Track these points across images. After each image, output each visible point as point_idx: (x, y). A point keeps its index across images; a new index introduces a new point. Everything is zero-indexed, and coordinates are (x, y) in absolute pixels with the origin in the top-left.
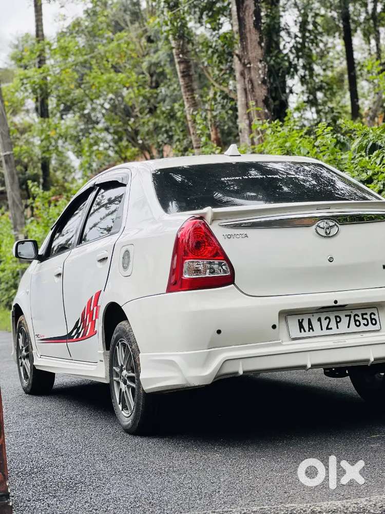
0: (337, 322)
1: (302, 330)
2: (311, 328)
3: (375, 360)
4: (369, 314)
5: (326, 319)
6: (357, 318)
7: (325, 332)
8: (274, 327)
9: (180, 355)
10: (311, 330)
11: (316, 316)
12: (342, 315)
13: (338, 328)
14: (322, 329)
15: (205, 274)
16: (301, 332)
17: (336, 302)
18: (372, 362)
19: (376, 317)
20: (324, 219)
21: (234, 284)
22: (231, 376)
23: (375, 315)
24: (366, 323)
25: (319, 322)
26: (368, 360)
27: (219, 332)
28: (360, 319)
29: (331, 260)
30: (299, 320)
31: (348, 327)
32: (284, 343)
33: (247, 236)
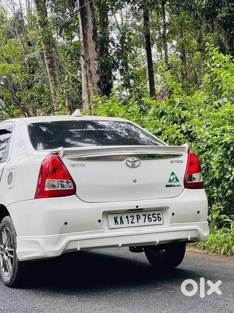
0: (138, 219)
2: (122, 222)
3: (160, 242)
5: (131, 217)
6: (149, 216)
7: (130, 225)
8: (100, 221)
9: (41, 237)
10: (122, 224)
11: (125, 215)
12: (141, 214)
13: (138, 222)
14: (128, 223)
15: (58, 188)
16: (116, 224)
17: (137, 207)
18: (158, 243)
19: (161, 216)
20: (132, 156)
21: (76, 194)
22: (73, 251)
23: (160, 215)
24: (155, 220)
25: (127, 219)
26: (155, 242)
27: (66, 223)
28: (151, 217)
29: (135, 181)
30: (115, 217)
31: (144, 222)
32: (105, 231)
33: (84, 166)
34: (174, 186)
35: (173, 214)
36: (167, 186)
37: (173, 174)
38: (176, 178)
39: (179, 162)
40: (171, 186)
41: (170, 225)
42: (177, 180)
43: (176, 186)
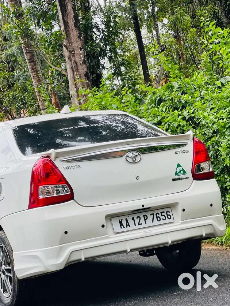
0: (145, 220)
1: (122, 226)
2: (128, 225)
3: (172, 242)
4: (165, 212)
5: (137, 218)
6: (158, 215)
7: (138, 226)
8: (103, 226)
9: (40, 251)
10: (128, 226)
11: (131, 217)
12: (148, 214)
13: (146, 223)
14: (135, 225)
15: (54, 194)
16: (121, 228)
17: (143, 206)
19: (170, 214)
20: (131, 151)
21: (73, 199)
22: (77, 262)
23: (169, 212)
24: (164, 218)
25: (133, 220)
26: (167, 243)
27: (66, 233)
28: (160, 216)
29: (137, 178)
30: (119, 220)
31: (153, 222)
32: (111, 237)
33: (80, 167)
34: (182, 179)
35: (184, 210)
36: (174, 180)
37: (179, 166)
38: (183, 170)
39: (184, 152)
40: (178, 179)
41: (182, 222)
42: (185, 172)
43: (183, 179)
